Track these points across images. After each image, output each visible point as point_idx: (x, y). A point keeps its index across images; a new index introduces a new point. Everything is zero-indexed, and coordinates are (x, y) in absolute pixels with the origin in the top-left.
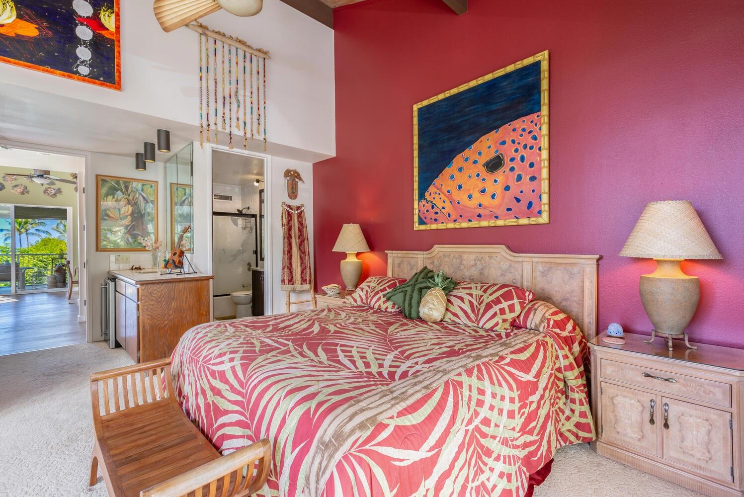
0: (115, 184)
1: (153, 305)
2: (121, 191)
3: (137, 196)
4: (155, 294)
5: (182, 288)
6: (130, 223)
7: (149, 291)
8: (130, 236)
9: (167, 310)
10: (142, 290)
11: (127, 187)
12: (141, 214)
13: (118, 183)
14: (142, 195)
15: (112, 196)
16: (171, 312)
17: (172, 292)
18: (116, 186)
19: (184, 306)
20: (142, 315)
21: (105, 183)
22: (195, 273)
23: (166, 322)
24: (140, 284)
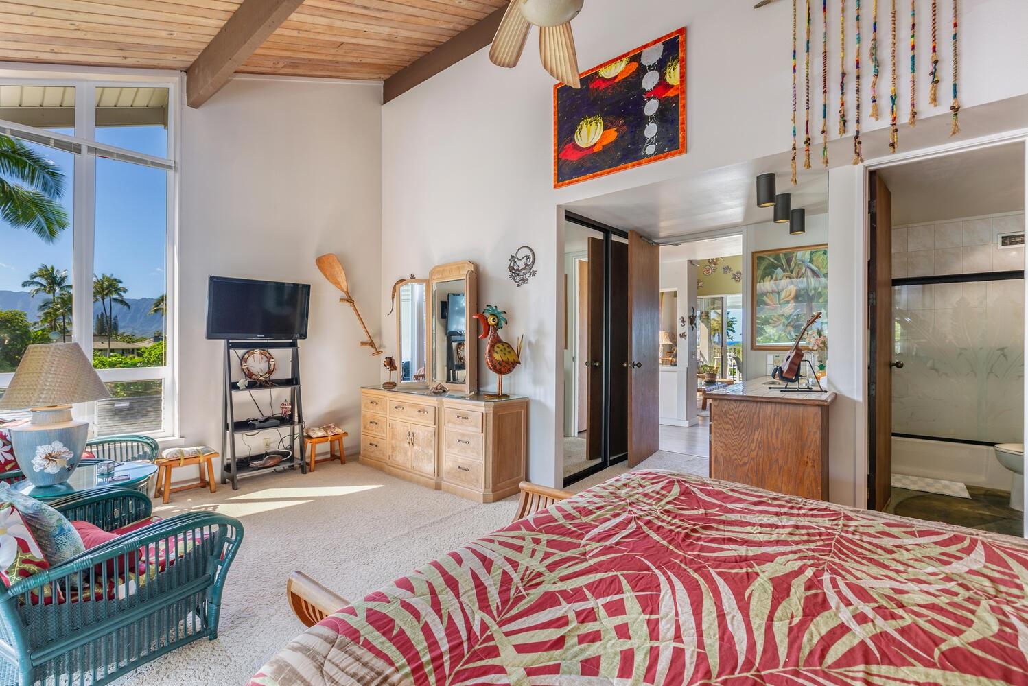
0: (773, 260)
1: (728, 430)
2: (782, 267)
3: (803, 271)
4: (731, 415)
5: (771, 412)
6: (793, 310)
7: (724, 410)
8: (792, 329)
9: (747, 442)
10: (714, 406)
11: (789, 262)
12: (809, 295)
13: (777, 258)
14: (810, 268)
15: (770, 277)
16: (753, 446)
17: (755, 417)
18: (776, 262)
19: (774, 441)
20: (715, 441)
21: (762, 261)
22: (822, 391)
23: (746, 459)
24: (712, 398)
